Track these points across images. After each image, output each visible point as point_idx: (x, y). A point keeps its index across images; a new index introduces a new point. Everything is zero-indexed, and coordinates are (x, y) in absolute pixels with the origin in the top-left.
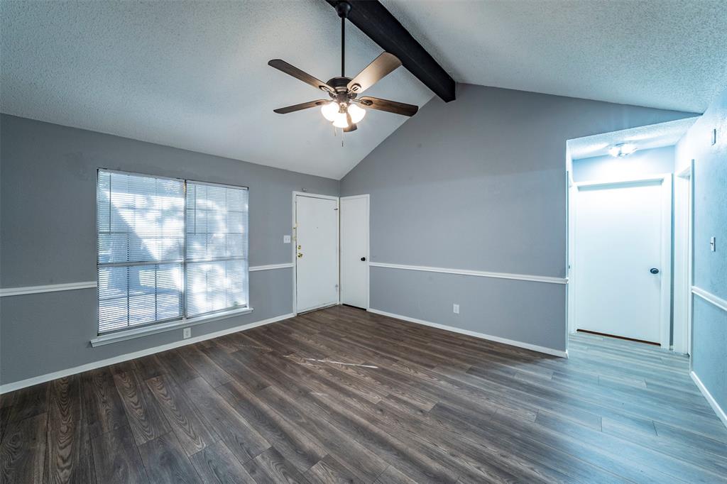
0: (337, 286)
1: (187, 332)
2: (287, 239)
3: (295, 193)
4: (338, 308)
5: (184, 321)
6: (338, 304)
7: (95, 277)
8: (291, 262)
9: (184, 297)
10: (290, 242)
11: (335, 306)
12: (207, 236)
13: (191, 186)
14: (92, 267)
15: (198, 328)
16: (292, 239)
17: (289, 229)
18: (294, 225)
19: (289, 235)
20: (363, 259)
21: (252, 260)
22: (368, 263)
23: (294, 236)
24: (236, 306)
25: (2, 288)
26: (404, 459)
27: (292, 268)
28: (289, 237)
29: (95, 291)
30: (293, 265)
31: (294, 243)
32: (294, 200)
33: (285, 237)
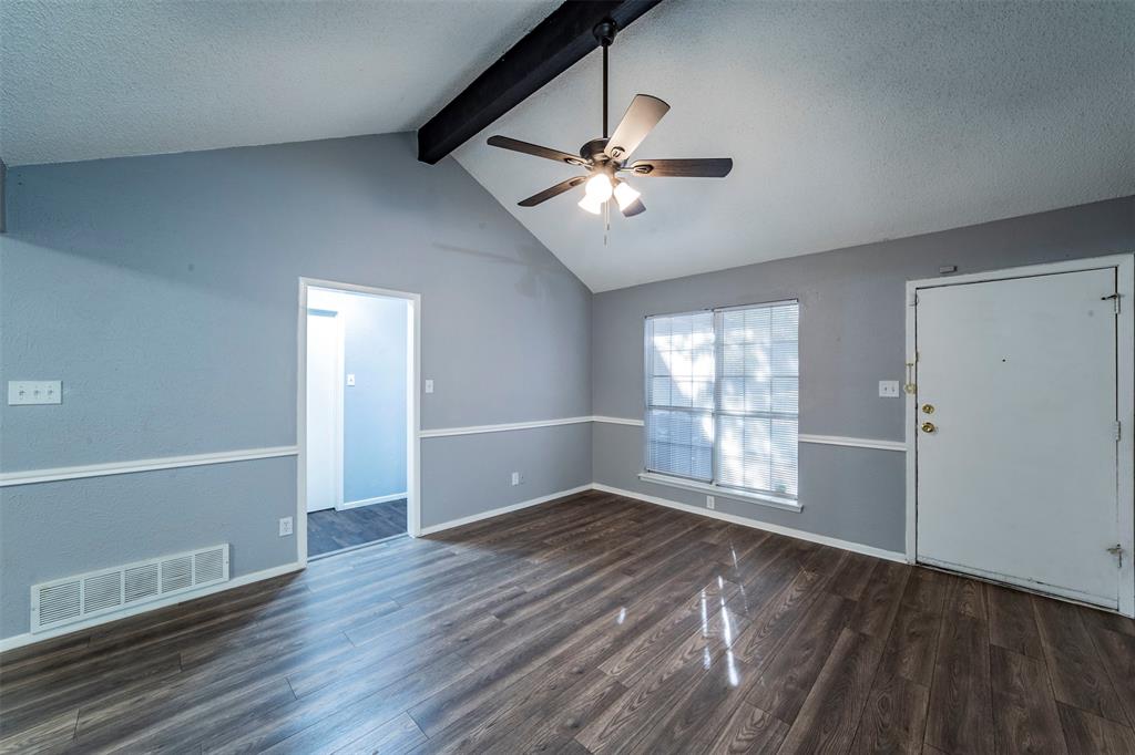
1: (711, 502)
2: (888, 389)
3: (910, 285)
5: (712, 487)
8: (902, 438)
9: (713, 452)
10: (896, 394)
12: (743, 379)
15: (724, 502)
16: (901, 392)
17: (896, 367)
19: (892, 378)
23: (909, 381)
24: (780, 493)
26: (478, 684)
27: (904, 452)
28: (896, 384)
30: (907, 446)
31: (910, 398)
32: (909, 300)
33: (882, 384)
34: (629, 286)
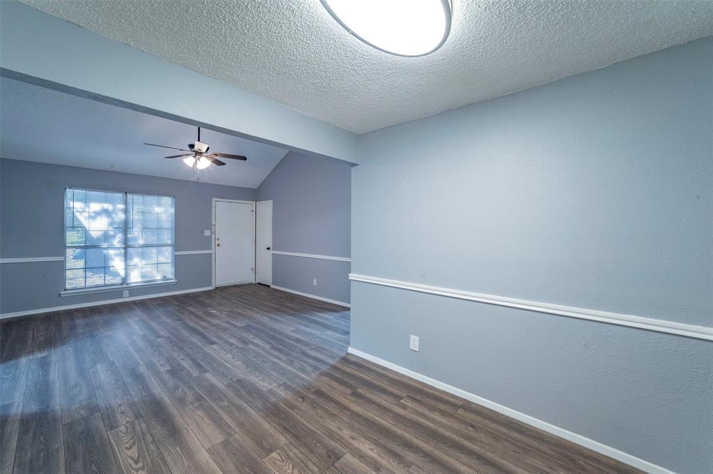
0: (253, 269)
1: (126, 293)
2: (207, 233)
3: (214, 200)
4: (253, 286)
5: (124, 286)
6: (254, 282)
7: (64, 254)
8: (210, 249)
10: (209, 235)
11: (251, 284)
12: (142, 230)
13: (130, 196)
14: (61, 248)
15: (132, 291)
16: (211, 233)
17: (209, 226)
18: (214, 223)
19: (208, 229)
20: (268, 249)
21: (177, 246)
22: (271, 251)
23: (213, 230)
24: (164, 278)
25: (2, 258)
27: (211, 254)
28: (209, 231)
29: (63, 262)
30: (212, 251)
31: (213, 236)
32: (213, 204)
33: (205, 231)
34: (46, 162)
